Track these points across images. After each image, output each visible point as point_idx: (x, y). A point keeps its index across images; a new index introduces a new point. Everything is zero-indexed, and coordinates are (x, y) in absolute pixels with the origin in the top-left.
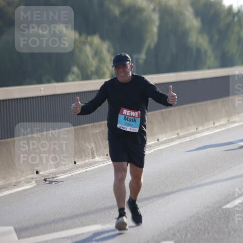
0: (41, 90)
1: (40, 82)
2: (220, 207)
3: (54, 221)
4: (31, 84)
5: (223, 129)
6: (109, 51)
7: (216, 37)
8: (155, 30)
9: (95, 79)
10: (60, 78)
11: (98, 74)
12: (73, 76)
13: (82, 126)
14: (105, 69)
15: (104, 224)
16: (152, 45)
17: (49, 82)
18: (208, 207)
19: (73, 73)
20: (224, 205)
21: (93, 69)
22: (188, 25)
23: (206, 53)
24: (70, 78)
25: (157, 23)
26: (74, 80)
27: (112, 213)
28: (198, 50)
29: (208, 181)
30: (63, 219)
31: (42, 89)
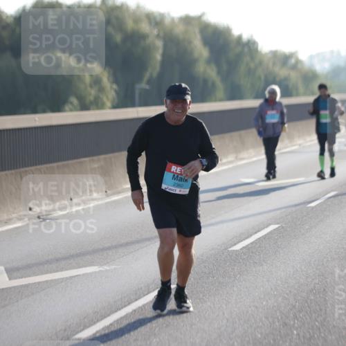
0: (35, 120)
1: (35, 111)
2: (226, 249)
3: (48, 262)
4: (25, 113)
5: (231, 166)
6: (108, 79)
7: (225, 67)
8: (159, 57)
9: (93, 109)
10: (57, 107)
11: (97, 104)
12: (70, 106)
13: (78, 160)
14: (105, 99)
15: (101, 265)
16: (155, 75)
17: (44, 111)
18: (213, 249)
19: (71, 103)
20: (230, 247)
21: (92, 98)
22: (196, 55)
23: (214, 84)
24: (67, 108)
25: (161, 51)
26: (71, 110)
27: (110, 254)
28: (205, 81)
29: (213, 221)
30: (57, 260)
31: (37, 119)
